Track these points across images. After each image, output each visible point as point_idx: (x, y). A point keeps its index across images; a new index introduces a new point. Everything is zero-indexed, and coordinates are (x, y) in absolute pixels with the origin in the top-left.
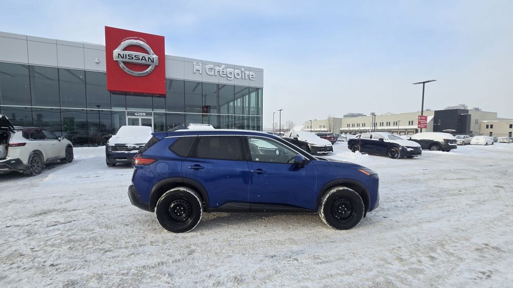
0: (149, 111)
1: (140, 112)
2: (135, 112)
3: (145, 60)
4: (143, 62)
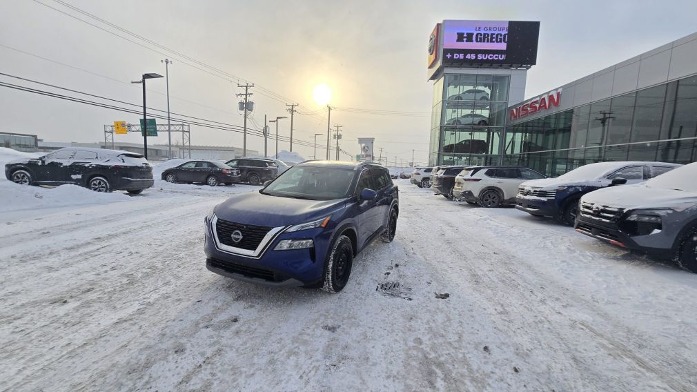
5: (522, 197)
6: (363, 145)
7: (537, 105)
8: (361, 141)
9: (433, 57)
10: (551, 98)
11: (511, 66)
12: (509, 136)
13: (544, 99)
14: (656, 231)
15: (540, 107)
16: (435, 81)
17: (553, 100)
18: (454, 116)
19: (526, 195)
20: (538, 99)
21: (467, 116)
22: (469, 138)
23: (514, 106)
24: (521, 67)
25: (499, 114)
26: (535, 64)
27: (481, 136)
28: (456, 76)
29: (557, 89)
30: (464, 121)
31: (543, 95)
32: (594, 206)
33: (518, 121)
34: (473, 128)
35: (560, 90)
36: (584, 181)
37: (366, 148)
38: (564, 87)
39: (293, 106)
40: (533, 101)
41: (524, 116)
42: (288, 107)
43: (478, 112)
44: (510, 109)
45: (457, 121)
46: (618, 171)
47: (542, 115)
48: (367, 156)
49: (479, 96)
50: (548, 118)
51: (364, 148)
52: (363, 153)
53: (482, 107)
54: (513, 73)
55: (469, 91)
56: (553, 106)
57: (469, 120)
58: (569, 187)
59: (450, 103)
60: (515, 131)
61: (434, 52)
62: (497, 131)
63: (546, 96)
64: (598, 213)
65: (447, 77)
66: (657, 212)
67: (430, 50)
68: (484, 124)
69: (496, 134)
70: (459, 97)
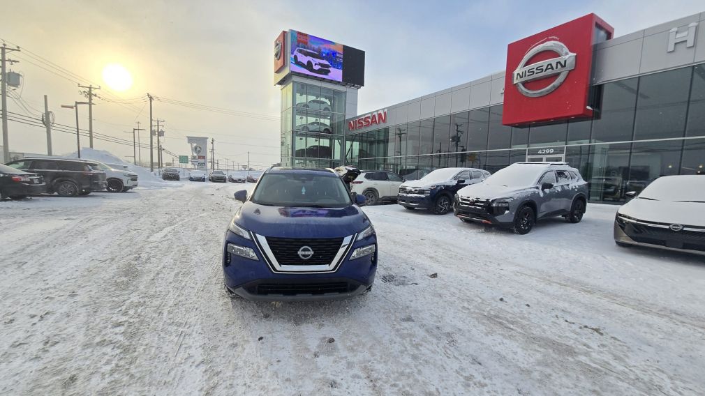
0: (562, 145)
1: (546, 149)
2: (539, 149)
3: (552, 68)
4: (549, 72)
5: (405, 195)
6: (195, 145)
7: (370, 120)
8: (191, 140)
9: (280, 62)
10: (380, 115)
11: (347, 84)
12: (348, 144)
13: (374, 116)
14: (507, 212)
15: (372, 122)
16: (283, 86)
17: (382, 118)
18: (304, 122)
19: (408, 193)
20: (370, 115)
21: (313, 124)
22: (317, 144)
23: (352, 119)
24: (354, 86)
25: (339, 124)
26: (363, 86)
27: (325, 143)
28: (303, 85)
29: (383, 109)
30: (311, 128)
31: (373, 112)
32: (470, 199)
33: (355, 132)
34: (318, 135)
35: (386, 110)
36: (443, 182)
37: (198, 149)
38: (389, 108)
39: (90, 88)
40: (366, 116)
41: (360, 127)
42: (82, 89)
43: (322, 121)
44: (348, 121)
45: (305, 127)
46: (458, 174)
47: (374, 128)
48: (199, 157)
49: (323, 106)
50: (379, 131)
51: (196, 148)
52: (195, 155)
53: (325, 117)
54: (348, 90)
55: (313, 101)
56: (381, 121)
57: (316, 127)
58: (438, 186)
59: (299, 110)
60: (353, 140)
61: (282, 58)
62: (338, 139)
63: (375, 113)
64: (473, 203)
65: (295, 85)
66: (507, 200)
67: (276, 55)
68: (328, 132)
69: (336, 141)
70: (306, 105)
